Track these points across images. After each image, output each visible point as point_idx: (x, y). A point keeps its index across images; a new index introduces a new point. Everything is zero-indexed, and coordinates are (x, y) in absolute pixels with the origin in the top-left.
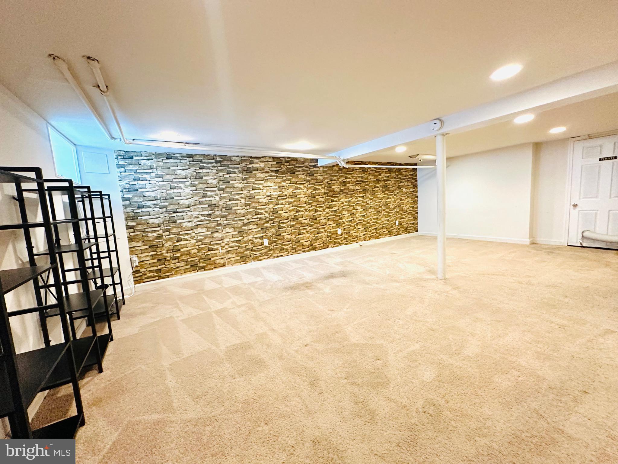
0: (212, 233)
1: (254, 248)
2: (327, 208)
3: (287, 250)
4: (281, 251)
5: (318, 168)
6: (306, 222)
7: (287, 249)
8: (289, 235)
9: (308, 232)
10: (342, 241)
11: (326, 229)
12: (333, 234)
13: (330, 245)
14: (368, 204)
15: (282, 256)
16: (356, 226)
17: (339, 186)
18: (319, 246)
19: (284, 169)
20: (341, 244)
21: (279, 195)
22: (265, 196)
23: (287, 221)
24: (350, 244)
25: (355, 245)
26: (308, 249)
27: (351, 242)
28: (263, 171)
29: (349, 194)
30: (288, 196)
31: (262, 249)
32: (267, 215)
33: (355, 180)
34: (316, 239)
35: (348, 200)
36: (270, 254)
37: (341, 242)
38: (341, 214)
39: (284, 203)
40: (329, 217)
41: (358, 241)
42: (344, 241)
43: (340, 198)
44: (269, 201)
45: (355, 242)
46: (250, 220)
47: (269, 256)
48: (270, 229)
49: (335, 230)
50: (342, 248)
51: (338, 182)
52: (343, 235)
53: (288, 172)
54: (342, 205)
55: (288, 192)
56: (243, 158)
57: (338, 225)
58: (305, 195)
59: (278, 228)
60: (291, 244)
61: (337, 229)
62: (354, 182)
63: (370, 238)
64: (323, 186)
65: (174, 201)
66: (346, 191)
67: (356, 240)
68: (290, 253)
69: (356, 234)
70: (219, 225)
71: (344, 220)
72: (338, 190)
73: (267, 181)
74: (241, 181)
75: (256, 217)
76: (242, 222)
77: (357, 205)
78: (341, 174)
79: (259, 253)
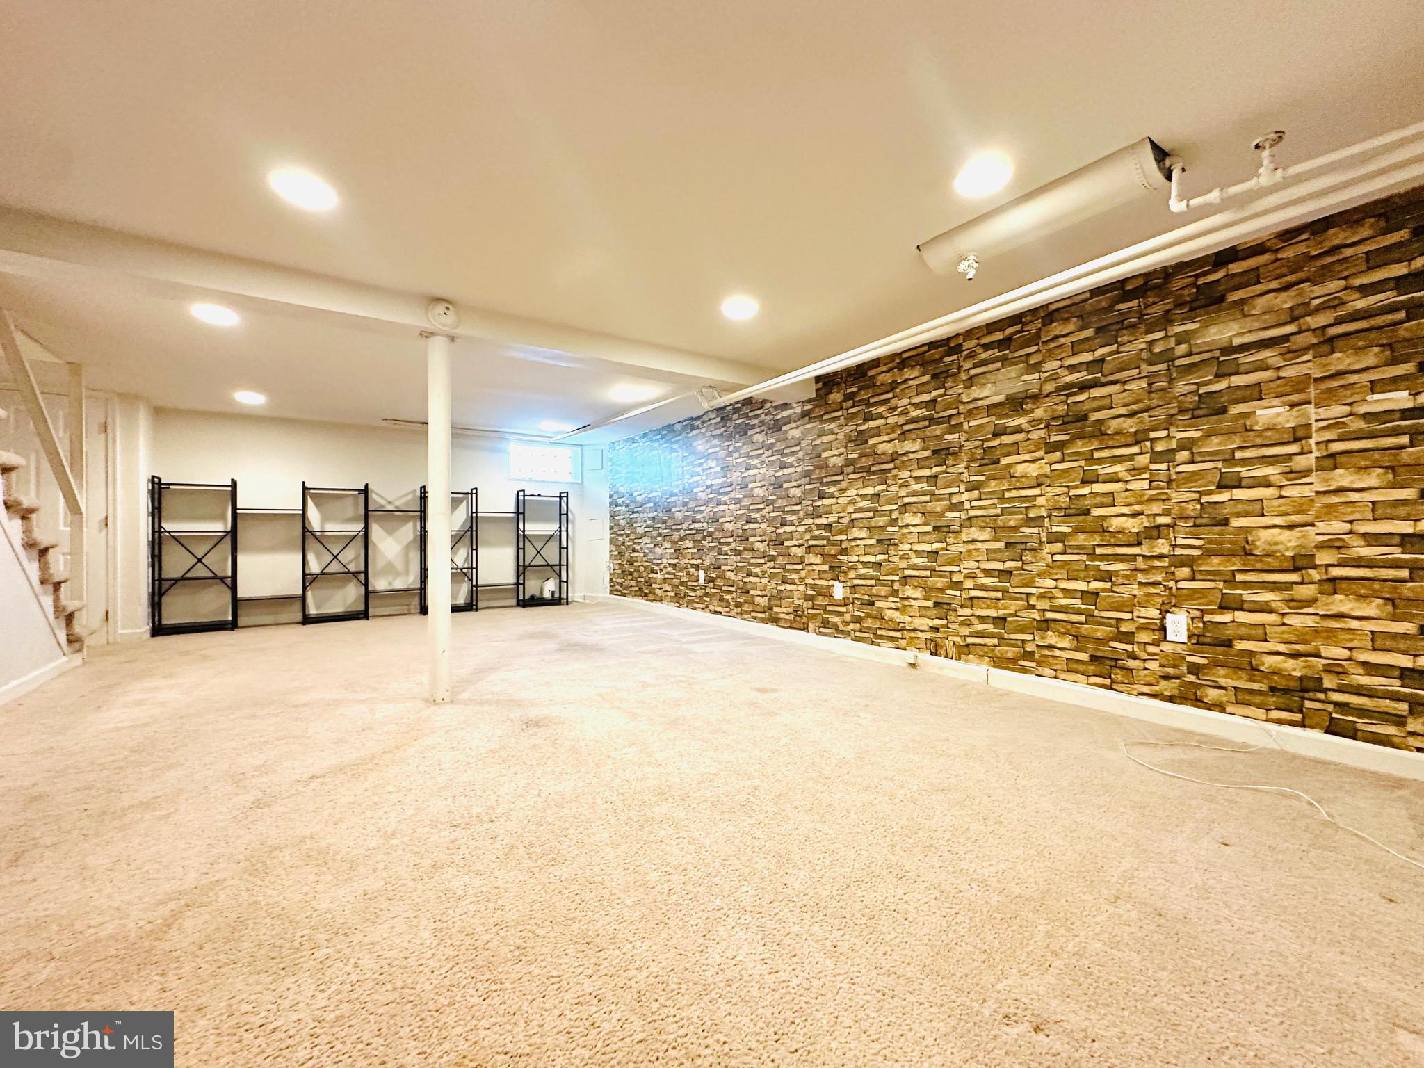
2: (807, 515)
3: (728, 604)
4: (720, 603)
7: (727, 601)
9: (764, 572)
10: (847, 623)
11: (803, 574)
12: (819, 594)
13: (811, 626)
14: (957, 507)
15: (720, 613)
16: (896, 586)
17: (842, 450)
18: (784, 616)
19: (731, 429)
20: (843, 632)
21: (721, 483)
22: (704, 488)
23: (731, 540)
24: (873, 643)
25: (887, 655)
26: (763, 615)
27: (875, 638)
28: (702, 440)
29: (875, 473)
30: (733, 486)
31: (697, 588)
32: (705, 525)
33: (902, 420)
34: (780, 597)
35: (871, 491)
36: (706, 604)
37: (841, 628)
38: (844, 537)
39: (728, 502)
40: (811, 543)
41: (903, 643)
42: (852, 626)
43: (844, 485)
44: (709, 496)
45: (890, 644)
46: (688, 532)
47: (704, 606)
48: (708, 552)
49: (824, 583)
50: (843, 646)
51: (841, 436)
52: (851, 607)
53: (736, 432)
54: (850, 509)
55: (734, 476)
57: (837, 571)
58: (763, 483)
59: (718, 554)
60: (734, 594)
61: (831, 582)
63: (964, 651)
64: (801, 454)
66: (865, 462)
67: (897, 639)
68: (732, 613)
69: (895, 615)
71: (853, 558)
72: (839, 461)
77: (904, 508)
78: (850, 411)
79: (693, 594)
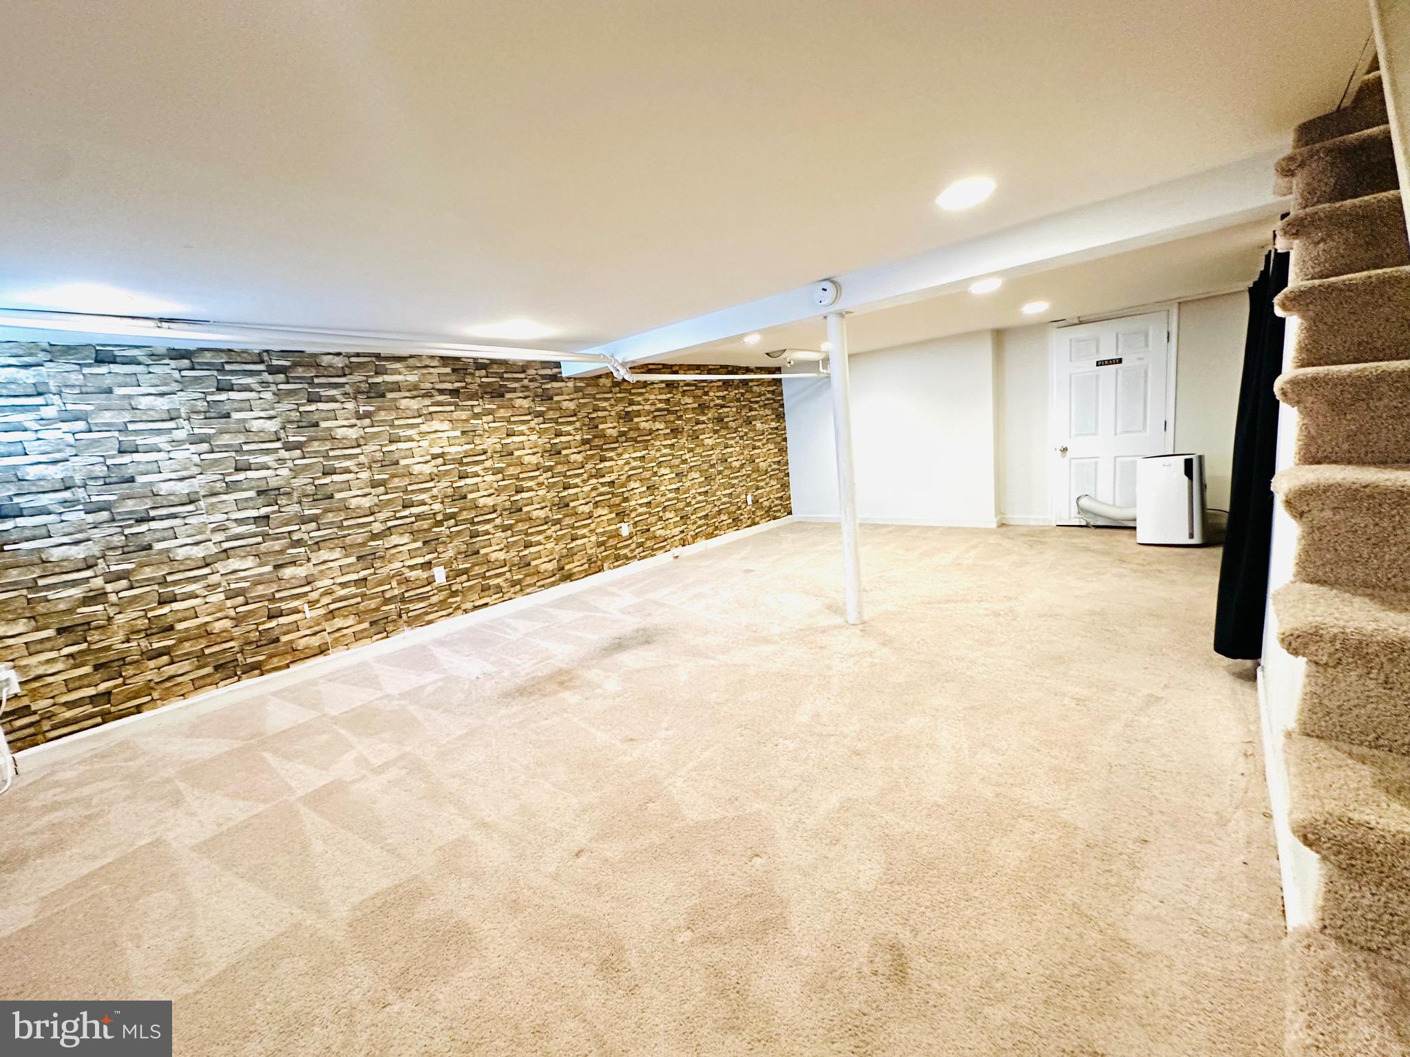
0: (277, 567)
1: (406, 595)
2: (591, 476)
3: (499, 589)
4: (483, 594)
5: (563, 381)
6: (542, 514)
7: (498, 587)
8: (501, 550)
9: (548, 538)
10: (632, 551)
11: (593, 526)
12: (609, 538)
13: (606, 565)
14: (684, 462)
15: (486, 605)
16: (661, 514)
17: (615, 424)
18: (578, 569)
19: (474, 387)
20: (631, 558)
21: (466, 452)
22: (429, 458)
23: (494, 516)
24: (652, 556)
25: (662, 558)
26: (553, 579)
27: (653, 551)
28: (415, 393)
29: (640, 442)
30: (489, 454)
31: (431, 593)
32: (437, 507)
33: (653, 408)
34: (571, 554)
35: (638, 454)
36: (454, 606)
37: (629, 555)
38: (625, 489)
39: (481, 473)
40: (597, 499)
41: (668, 547)
42: (637, 551)
43: (620, 450)
44: (441, 468)
45: (662, 551)
46: (390, 524)
47: (450, 610)
48: (448, 540)
49: (614, 527)
50: (635, 567)
51: (613, 413)
52: (635, 538)
53: (486, 393)
54: (627, 468)
55: (489, 443)
56: (353, 359)
57: (622, 516)
58: (535, 450)
59: (471, 537)
60: (508, 574)
61: (619, 525)
62: (649, 412)
63: (695, 537)
64: (578, 425)
65: (136, 488)
66: (632, 434)
67: (664, 546)
68: (506, 596)
69: (662, 532)
70: (299, 543)
71: (633, 503)
72: (614, 433)
73: (429, 417)
74: (353, 421)
75: (406, 513)
76: (368, 529)
77: (660, 464)
78: (618, 395)
79: (422, 605)
